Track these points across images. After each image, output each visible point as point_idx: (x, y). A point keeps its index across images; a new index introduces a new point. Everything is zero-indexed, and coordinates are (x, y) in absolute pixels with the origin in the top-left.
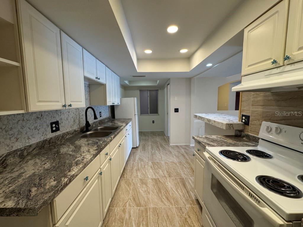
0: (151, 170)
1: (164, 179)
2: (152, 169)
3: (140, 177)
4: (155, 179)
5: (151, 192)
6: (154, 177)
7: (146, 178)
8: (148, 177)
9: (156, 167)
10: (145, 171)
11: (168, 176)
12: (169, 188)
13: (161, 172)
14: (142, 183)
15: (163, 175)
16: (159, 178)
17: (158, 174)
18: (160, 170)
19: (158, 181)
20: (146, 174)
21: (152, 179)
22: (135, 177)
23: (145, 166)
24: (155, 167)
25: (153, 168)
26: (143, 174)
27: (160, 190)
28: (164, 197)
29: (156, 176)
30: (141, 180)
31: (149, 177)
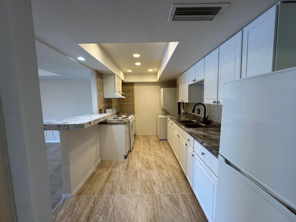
0: (154, 178)
1: (142, 169)
2: (153, 180)
3: (164, 171)
4: (150, 169)
5: (153, 161)
6: (151, 172)
7: (158, 170)
8: (157, 171)
9: (148, 184)
10: (161, 177)
11: (137, 172)
12: (140, 163)
13: (144, 176)
14: (161, 166)
15: (142, 173)
16: (146, 171)
17: (147, 174)
18: (144, 179)
19: (148, 168)
20: (159, 174)
21: (152, 169)
22: (169, 171)
23: (163, 184)
24: (150, 184)
25: (152, 182)
26: (163, 175)
27: (147, 162)
28: (145, 159)
29: (149, 172)
30: (162, 169)
31: (155, 171)
